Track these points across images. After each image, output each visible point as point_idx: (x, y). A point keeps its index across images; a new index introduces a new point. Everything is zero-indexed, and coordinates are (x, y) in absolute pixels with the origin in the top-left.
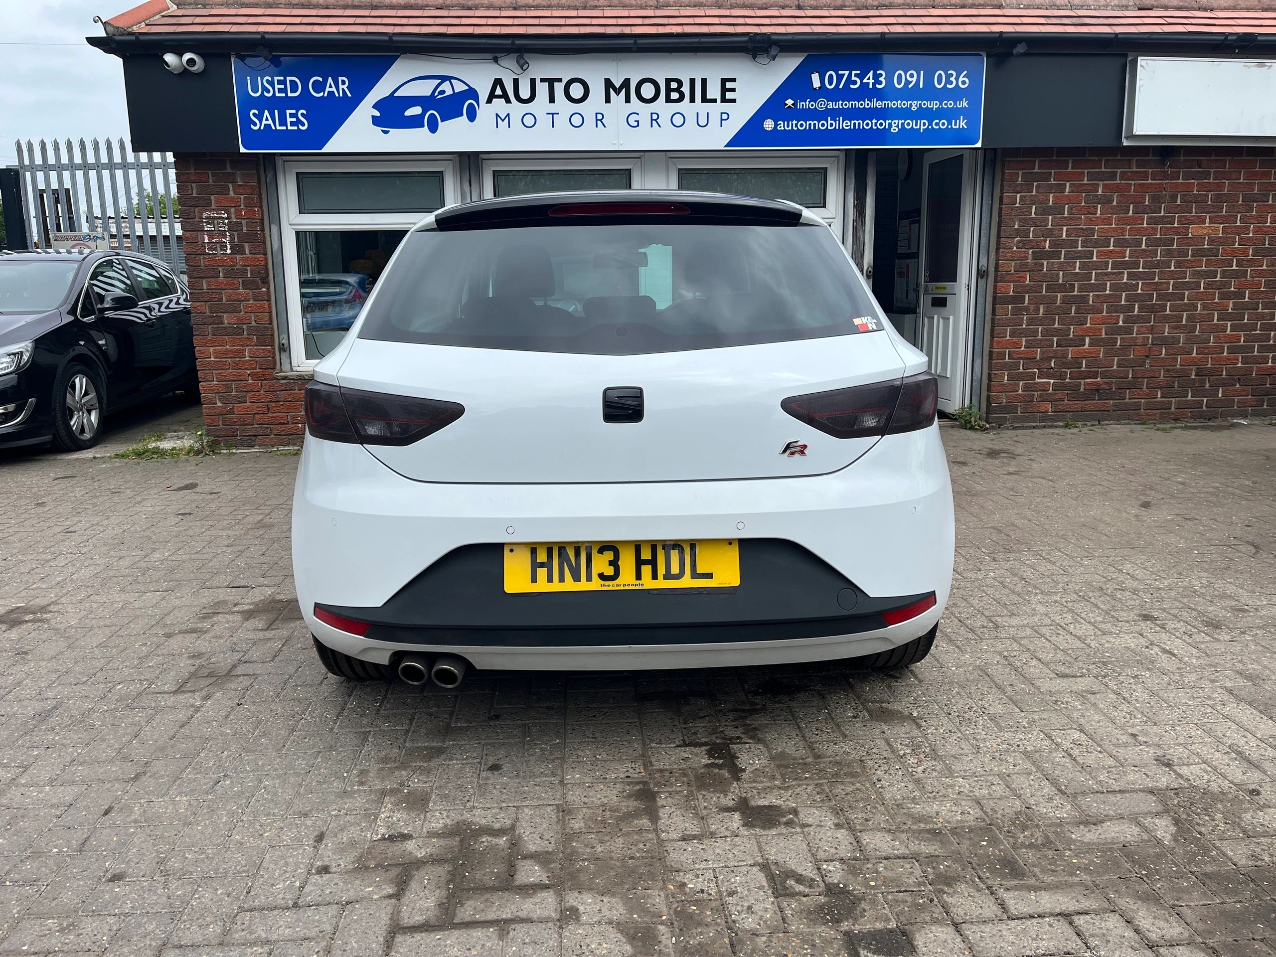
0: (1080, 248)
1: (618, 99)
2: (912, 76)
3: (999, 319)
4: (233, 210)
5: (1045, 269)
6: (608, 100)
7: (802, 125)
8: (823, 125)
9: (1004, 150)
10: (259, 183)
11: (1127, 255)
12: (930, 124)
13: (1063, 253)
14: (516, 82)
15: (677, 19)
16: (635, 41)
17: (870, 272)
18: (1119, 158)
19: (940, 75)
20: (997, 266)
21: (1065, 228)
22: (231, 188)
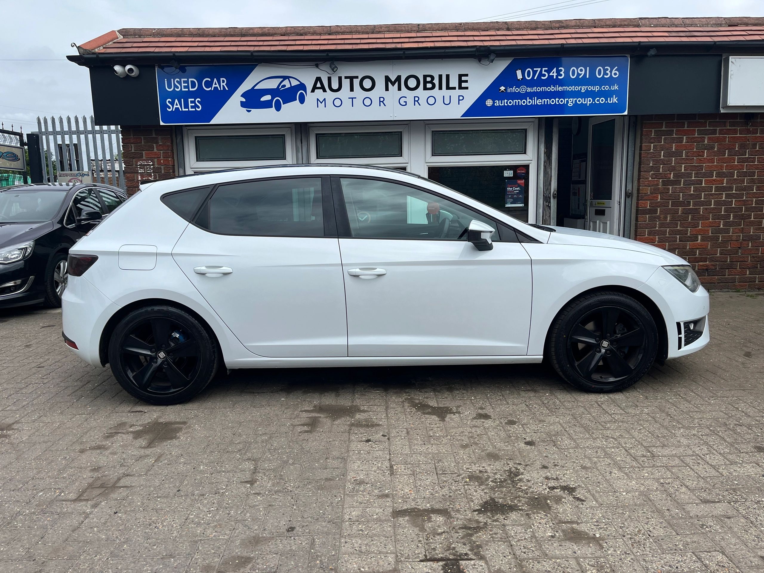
0: (693, 178)
1: (393, 89)
2: (581, 70)
3: (640, 224)
4: (156, 160)
5: (670, 192)
6: (387, 89)
7: (510, 103)
8: (524, 102)
9: (642, 116)
10: (172, 143)
11: (725, 183)
12: (594, 100)
13: (682, 181)
14: (329, 79)
15: (431, 38)
16: (404, 52)
17: (555, 194)
18: (718, 120)
19: (600, 70)
20: (638, 190)
21: (683, 165)
22: (155, 147)
